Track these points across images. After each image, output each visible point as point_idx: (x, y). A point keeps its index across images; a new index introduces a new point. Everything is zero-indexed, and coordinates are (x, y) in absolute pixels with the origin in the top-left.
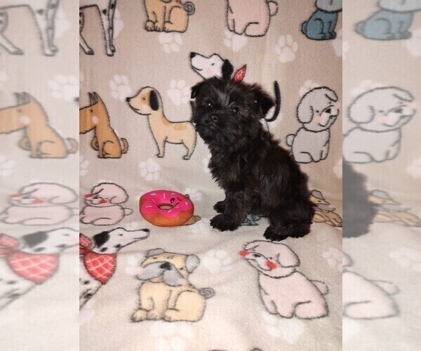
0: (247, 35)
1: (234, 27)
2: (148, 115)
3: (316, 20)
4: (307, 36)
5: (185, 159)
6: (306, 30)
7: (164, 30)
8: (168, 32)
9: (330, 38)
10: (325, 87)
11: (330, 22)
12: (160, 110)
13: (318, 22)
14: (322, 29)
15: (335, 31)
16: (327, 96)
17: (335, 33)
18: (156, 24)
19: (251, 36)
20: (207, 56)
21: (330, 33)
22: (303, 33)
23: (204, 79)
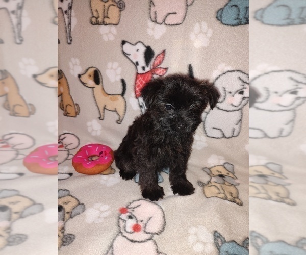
0: (166, 25)
1: (156, 18)
2: (93, 88)
3: (232, 6)
4: (222, 23)
5: (118, 123)
6: (221, 17)
8: (106, 25)
9: (246, 23)
10: (238, 71)
11: (247, 8)
12: (101, 84)
13: (234, 9)
16: (240, 79)
19: (170, 25)
20: (134, 43)
21: (245, 18)
22: (218, 20)
23: (132, 62)
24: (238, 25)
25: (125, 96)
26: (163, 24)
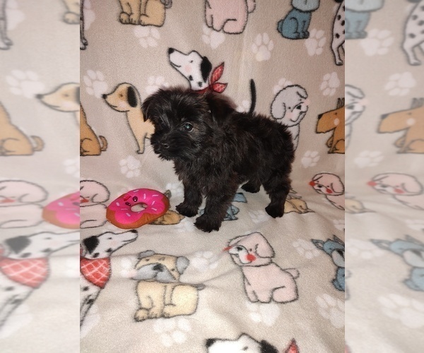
0: (225, 32)
1: (212, 23)
2: (126, 111)
3: (291, 19)
4: (282, 35)
6: (282, 29)
7: (140, 23)
8: (144, 25)
9: (304, 38)
10: (296, 85)
11: (304, 22)
12: (138, 106)
13: (293, 21)
14: (297, 28)
15: (308, 30)
16: (298, 93)
17: (309, 33)
18: (132, 17)
19: (229, 33)
20: (186, 52)
21: (303, 32)
22: (279, 32)
24: (297, 38)
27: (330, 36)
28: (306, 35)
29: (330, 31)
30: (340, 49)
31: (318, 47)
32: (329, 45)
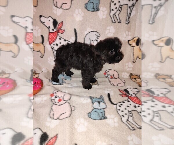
0: (62, 9)
1: (57, 5)
3: (91, 3)
4: (87, 10)
5: (41, 57)
6: (87, 7)
9: (97, 11)
10: (95, 31)
11: (97, 4)
13: (92, 4)
16: (96, 35)
19: (64, 9)
20: (47, 17)
21: (96, 8)
22: (86, 8)
23: (46, 26)
24: (94, 11)
25: (44, 44)
26: (61, 8)
27: (109, 10)
28: (98, 10)
29: (109, 8)
30: (114, 15)
31: (104, 15)
32: (109, 14)
